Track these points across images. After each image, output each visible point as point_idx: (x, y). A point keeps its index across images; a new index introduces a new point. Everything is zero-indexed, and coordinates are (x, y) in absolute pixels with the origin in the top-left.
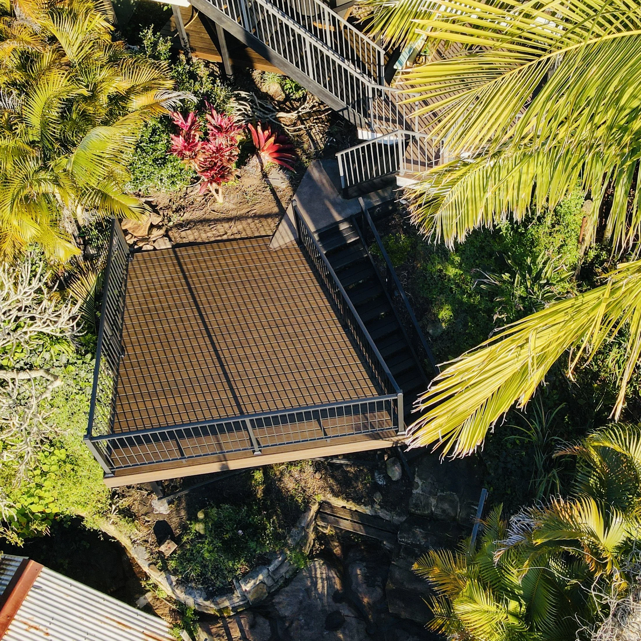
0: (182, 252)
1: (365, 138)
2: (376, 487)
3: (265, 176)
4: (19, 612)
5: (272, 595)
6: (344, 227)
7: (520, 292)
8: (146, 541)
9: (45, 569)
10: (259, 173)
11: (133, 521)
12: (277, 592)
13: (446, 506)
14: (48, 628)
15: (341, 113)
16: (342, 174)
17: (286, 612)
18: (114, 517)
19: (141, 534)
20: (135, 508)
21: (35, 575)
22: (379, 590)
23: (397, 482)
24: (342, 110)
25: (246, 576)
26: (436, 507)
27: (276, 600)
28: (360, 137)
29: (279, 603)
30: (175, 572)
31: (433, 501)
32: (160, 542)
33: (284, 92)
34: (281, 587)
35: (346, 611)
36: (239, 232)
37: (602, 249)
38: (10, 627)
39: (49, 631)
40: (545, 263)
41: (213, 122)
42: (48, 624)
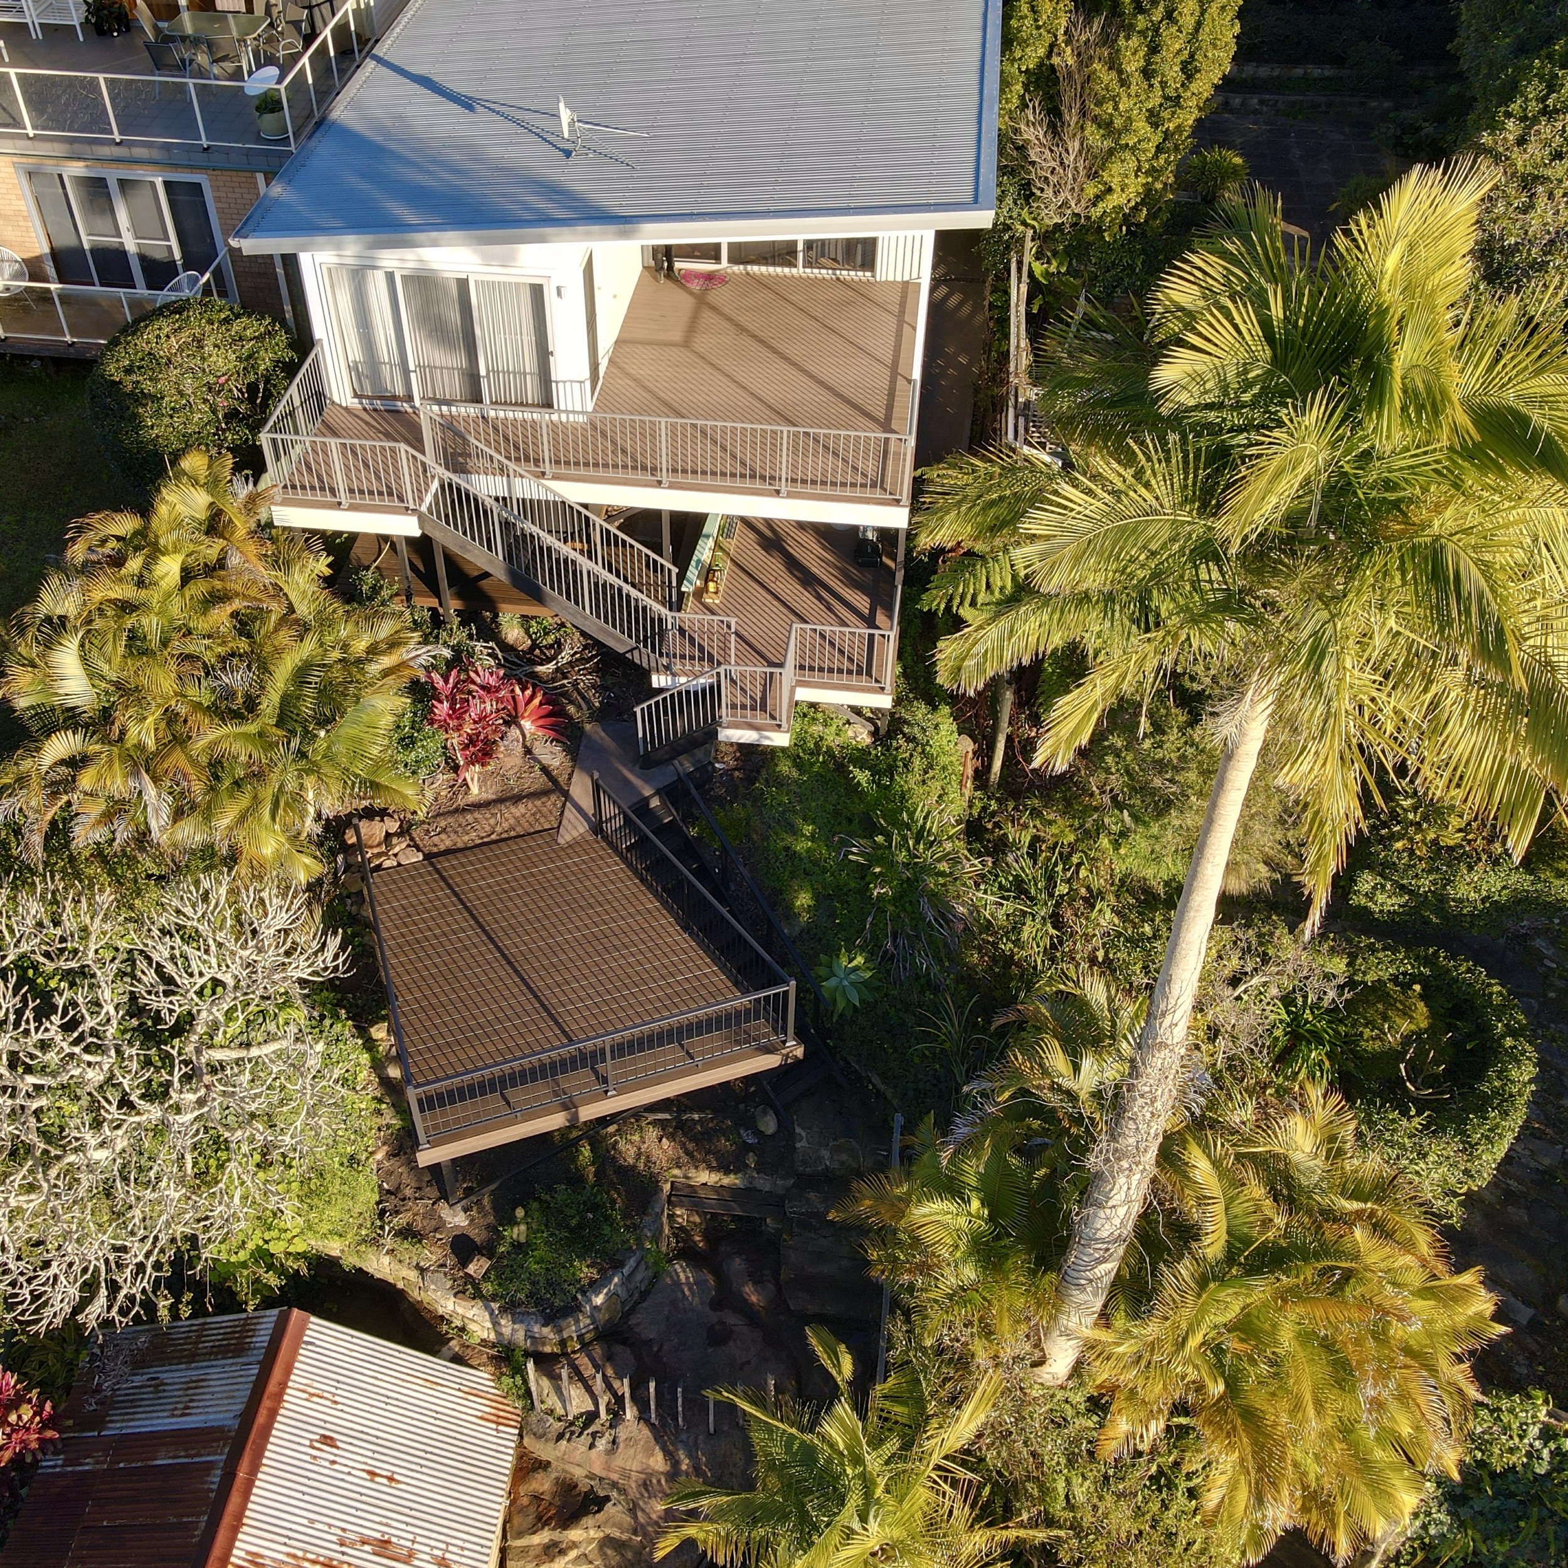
0: (444, 864)
1: (663, 684)
2: (746, 1148)
3: (528, 751)
4: (292, 1377)
5: (626, 1315)
6: (655, 803)
7: (902, 857)
8: (443, 1265)
9: (313, 1319)
10: (520, 749)
11: (420, 1242)
12: (633, 1310)
13: (844, 1157)
14: (334, 1395)
15: (629, 655)
16: (640, 735)
17: (650, 1333)
18: (389, 1242)
19: (434, 1258)
20: (419, 1225)
21: (302, 1327)
22: (771, 1287)
23: (772, 1136)
24: (631, 651)
25: (594, 1286)
26: (831, 1159)
27: (633, 1321)
28: (655, 685)
29: (638, 1324)
30: (494, 1297)
31: (825, 1153)
32: (464, 1263)
33: (530, 637)
34: (637, 1303)
35: (732, 1319)
36: (512, 828)
37: (989, 798)
38: (286, 1397)
39: (337, 1399)
40: (926, 818)
41: (478, 680)
42: (333, 1390)
